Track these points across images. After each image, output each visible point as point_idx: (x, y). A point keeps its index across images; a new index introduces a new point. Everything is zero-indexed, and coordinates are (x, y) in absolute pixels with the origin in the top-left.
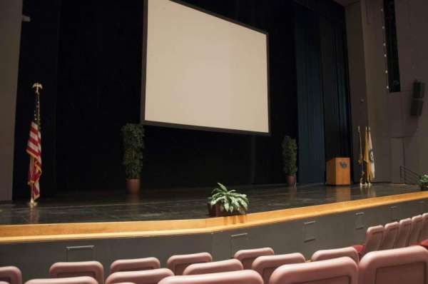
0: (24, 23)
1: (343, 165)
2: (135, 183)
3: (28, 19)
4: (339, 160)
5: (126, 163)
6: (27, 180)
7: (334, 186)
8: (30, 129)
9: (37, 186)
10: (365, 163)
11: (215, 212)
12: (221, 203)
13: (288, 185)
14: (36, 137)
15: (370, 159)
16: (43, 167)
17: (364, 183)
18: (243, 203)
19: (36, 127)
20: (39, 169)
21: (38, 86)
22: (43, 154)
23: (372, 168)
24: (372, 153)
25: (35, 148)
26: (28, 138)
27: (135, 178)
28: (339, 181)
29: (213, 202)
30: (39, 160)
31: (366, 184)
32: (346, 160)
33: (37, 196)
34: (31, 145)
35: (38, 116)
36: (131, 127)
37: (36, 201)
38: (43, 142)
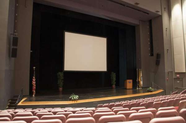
0: (31, 52)
1: (130, 82)
2: (61, 89)
3: (32, 51)
4: (128, 81)
5: (58, 83)
6: (32, 90)
7: (126, 89)
8: (33, 78)
9: (35, 92)
10: (139, 81)
11: (71, 100)
12: (71, 98)
14: (34, 80)
15: (141, 80)
16: (36, 87)
17: (138, 88)
18: (77, 98)
19: (34, 78)
20: (35, 88)
21: (34, 68)
22: (36, 84)
23: (141, 83)
24: (142, 78)
25: (34, 83)
26: (32, 80)
27: (61, 87)
28: (128, 87)
29: (70, 98)
30: (35, 85)
31: (139, 88)
32: (131, 81)
33: (35, 94)
34: (33, 82)
35: (34, 75)
36: (60, 73)
37: (34, 95)
38: (36, 81)
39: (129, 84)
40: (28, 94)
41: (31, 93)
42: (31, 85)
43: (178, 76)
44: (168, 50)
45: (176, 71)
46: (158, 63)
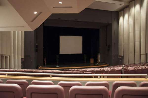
1: (92, 60)
2: (58, 62)
3: (44, 48)
4: (91, 59)
7: (90, 63)
10: (98, 59)
11: (56, 67)
13: (84, 62)
14: (45, 59)
21: (45, 54)
25: (45, 60)
32: (93, 59)
33: (46, 64)
35: (45, 57)
36: (57, 55)
39: (92, 61)
40: (43, 64)
41: (44, 64)
42: (44, 61)
43: (120, 57)
44: (115, 43)
45: (119, 55)
46: (109, 50)
